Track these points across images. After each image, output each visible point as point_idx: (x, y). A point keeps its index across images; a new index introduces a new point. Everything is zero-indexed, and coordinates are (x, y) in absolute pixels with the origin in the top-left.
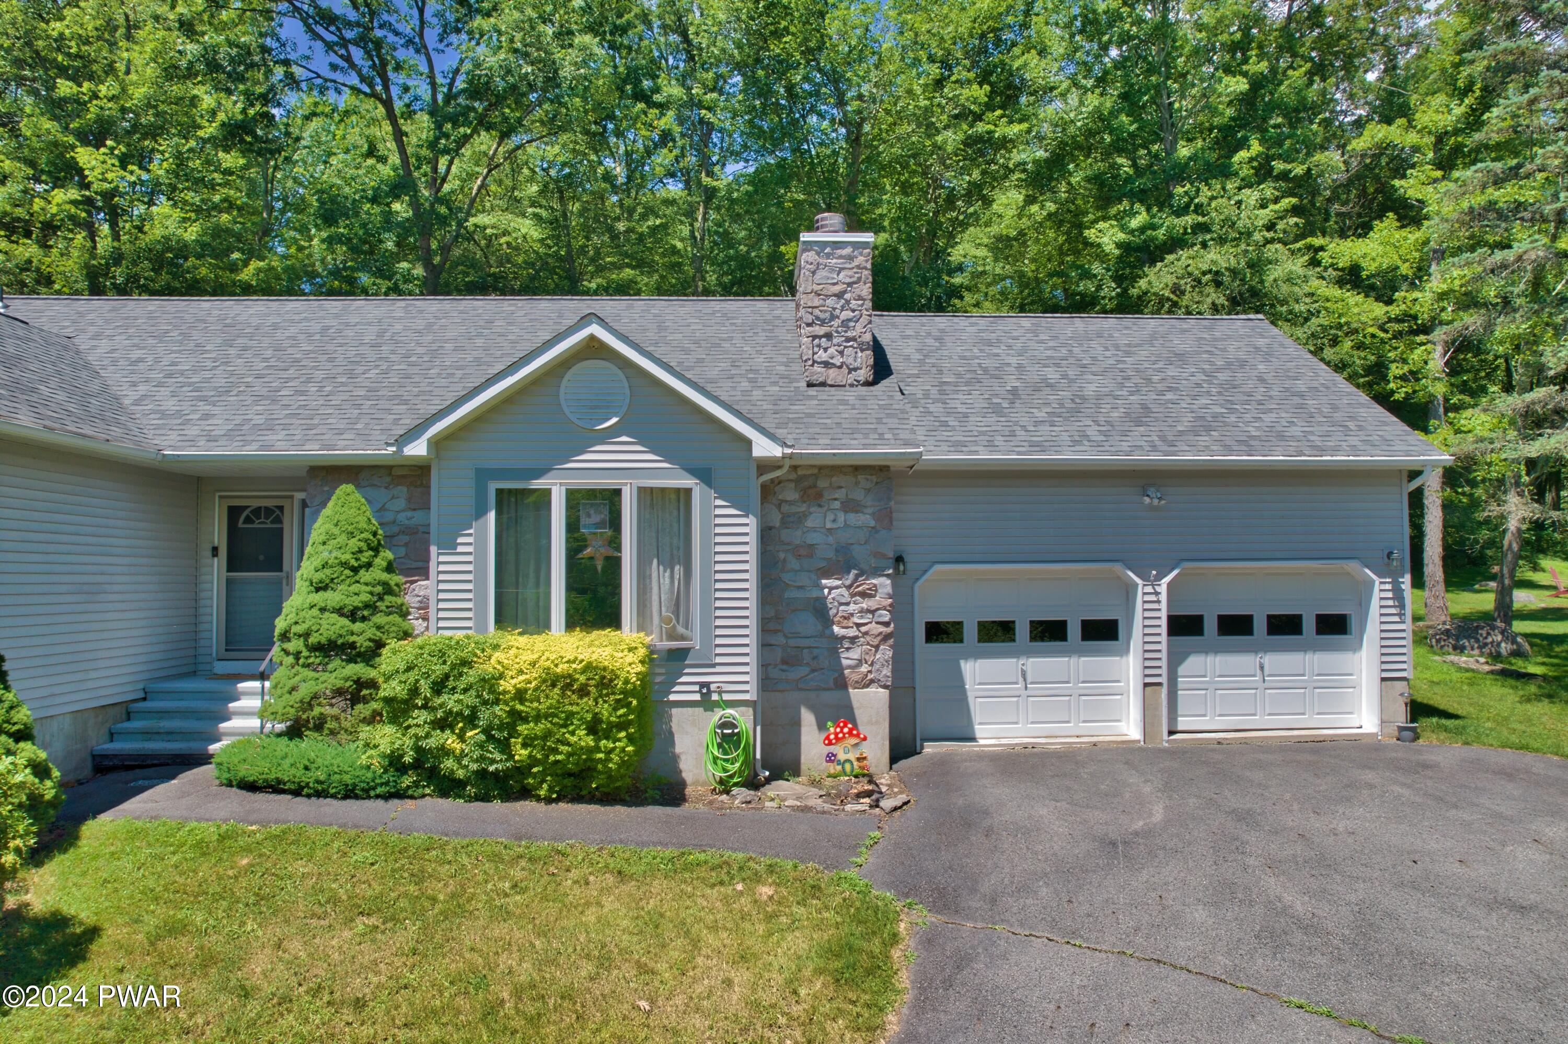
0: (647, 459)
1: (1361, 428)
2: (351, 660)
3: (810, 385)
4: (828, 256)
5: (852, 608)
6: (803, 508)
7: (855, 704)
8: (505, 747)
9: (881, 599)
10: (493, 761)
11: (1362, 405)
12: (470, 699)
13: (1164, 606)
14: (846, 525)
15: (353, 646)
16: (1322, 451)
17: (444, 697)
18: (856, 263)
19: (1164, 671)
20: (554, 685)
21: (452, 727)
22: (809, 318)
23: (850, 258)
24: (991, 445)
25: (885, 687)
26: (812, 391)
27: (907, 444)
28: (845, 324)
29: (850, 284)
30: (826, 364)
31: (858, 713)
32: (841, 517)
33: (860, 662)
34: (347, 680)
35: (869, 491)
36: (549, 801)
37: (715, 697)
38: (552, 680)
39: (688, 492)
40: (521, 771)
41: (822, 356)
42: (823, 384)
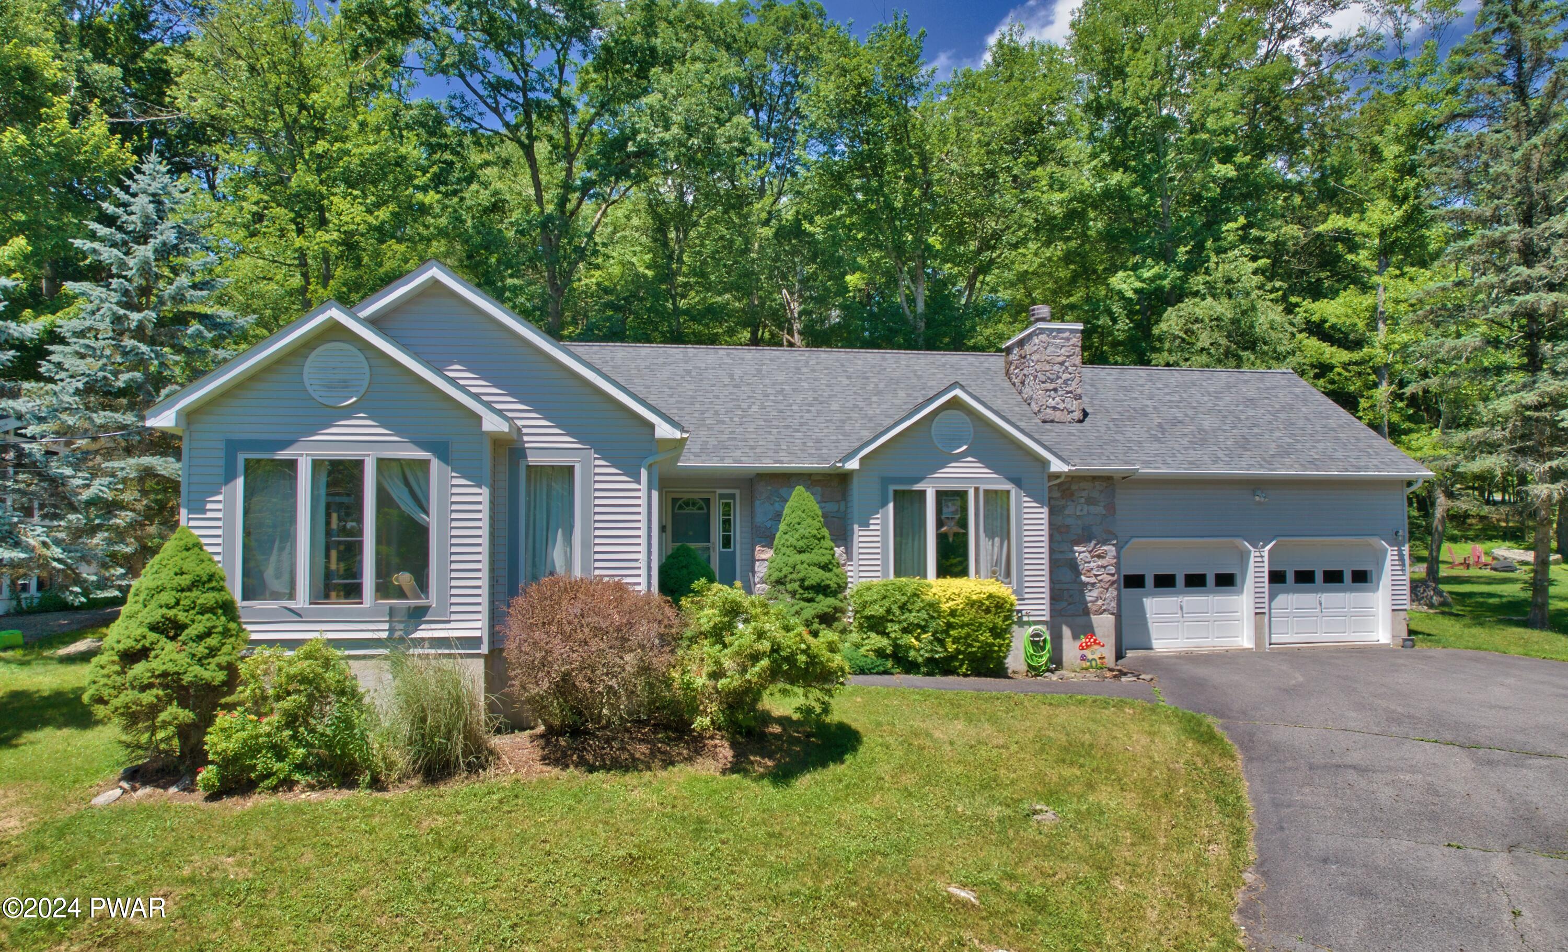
0: (983, 472)
1: (1377, 454)
2: (826, 595)
3: (1044, 422)
4: (1054, 337)
5: (1092, 565)
6: (1063, 502)
7: (1095, 625)
8: (941, 642)
9: (1109, 560)
10: (937, 652)
11: (1373, 438)
12: (924, 615)
13: (1266, 564)
14: (1089, 513)
15: (828, 586)
16: (1359, 468)
17: (907, 615)
18: (1071, 342)
19: (1266, 605)
20: (972, 607)
21: (910, 632)
22: (1044, 378)
23: (1068, 339)
24: (1165, 463)
25: (1112, 614)
26: (1048, 426)
27: (1126, 463)
28: (1065, 382)
29: (1068, 357)
30: (1054, 408)
31: (1096, 630)
32: (1086, 508)
33: (1097, 599)
34: (829, 607)
35: (1101, 492)
36: (965, 675)
37: (1025, 619)
38: (972, 604)
39: (1008, 492)
40: (953, 657)
41: (1051, 402)
42: (1052, 421)
